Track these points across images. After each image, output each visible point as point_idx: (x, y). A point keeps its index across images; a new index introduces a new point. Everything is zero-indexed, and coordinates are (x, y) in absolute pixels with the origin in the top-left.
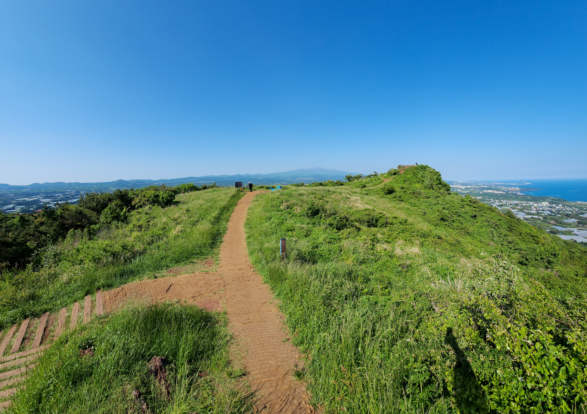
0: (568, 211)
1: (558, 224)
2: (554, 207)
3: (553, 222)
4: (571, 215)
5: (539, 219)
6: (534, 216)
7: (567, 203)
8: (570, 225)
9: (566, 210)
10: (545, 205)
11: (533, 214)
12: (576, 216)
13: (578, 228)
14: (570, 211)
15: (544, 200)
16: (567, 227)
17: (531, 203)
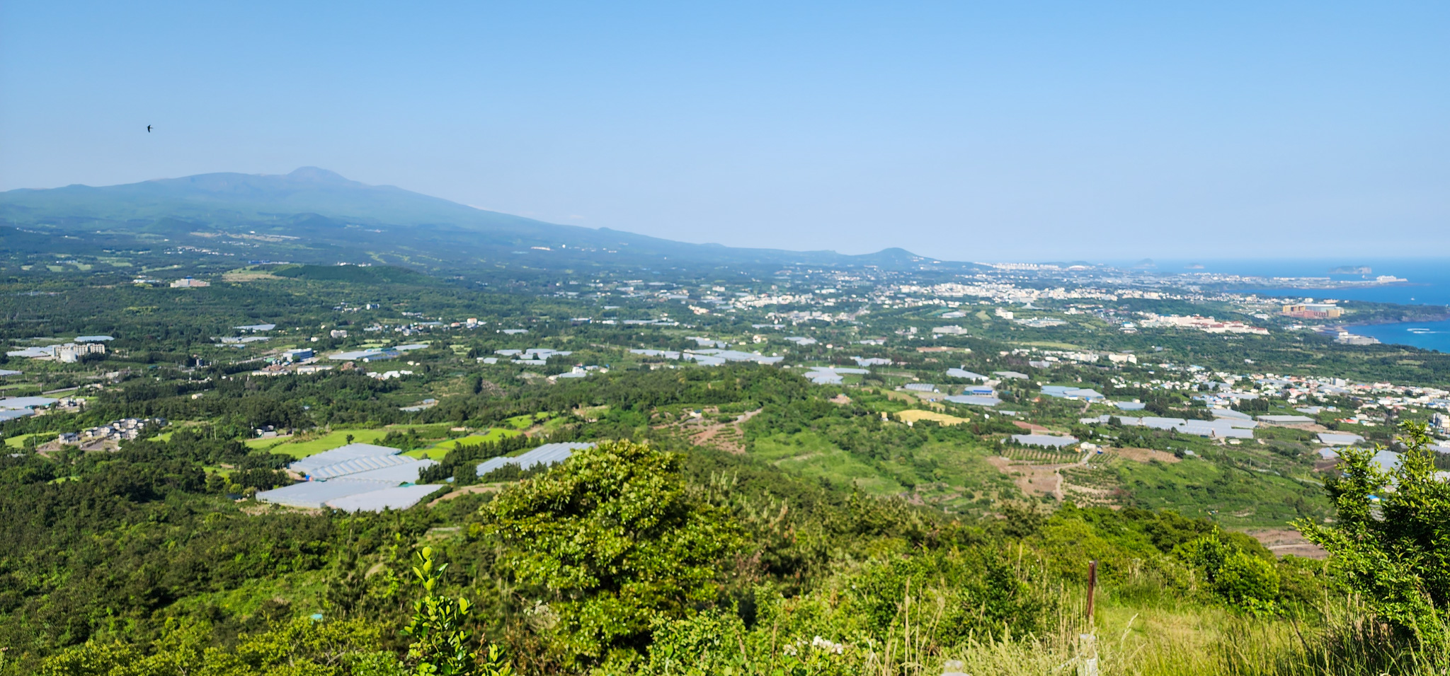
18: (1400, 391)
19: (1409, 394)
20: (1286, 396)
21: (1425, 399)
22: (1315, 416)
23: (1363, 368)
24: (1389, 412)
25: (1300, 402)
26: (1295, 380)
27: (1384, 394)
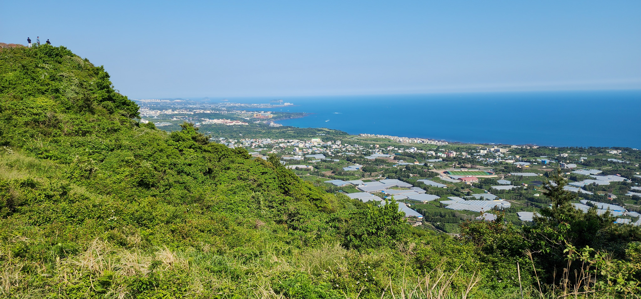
0: (349, 151)
1: (336, 176)
2: (330, 147)
3: (329, 173)
4: (354, 157)
5: (307, 170)
6: (300, 166)
7: (348, 138)
8: (352, 175)
9: (346, 150)
10: (316, 144)
11: (298, 163)
12: (360, 159)
13: (364, 179)
14: (352, 151)
15: (314, 135)
16: (348, 179)
17: (295, 142)
18: (286, 141)
19: (288, 142)
20: (251, 146)
21: (293, 143)
22: (260, 152)
23: (277, 135)
24: (282, 148)
25: (255, 147)
26: (255, 140)
27: (281, 143)
